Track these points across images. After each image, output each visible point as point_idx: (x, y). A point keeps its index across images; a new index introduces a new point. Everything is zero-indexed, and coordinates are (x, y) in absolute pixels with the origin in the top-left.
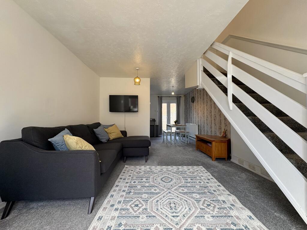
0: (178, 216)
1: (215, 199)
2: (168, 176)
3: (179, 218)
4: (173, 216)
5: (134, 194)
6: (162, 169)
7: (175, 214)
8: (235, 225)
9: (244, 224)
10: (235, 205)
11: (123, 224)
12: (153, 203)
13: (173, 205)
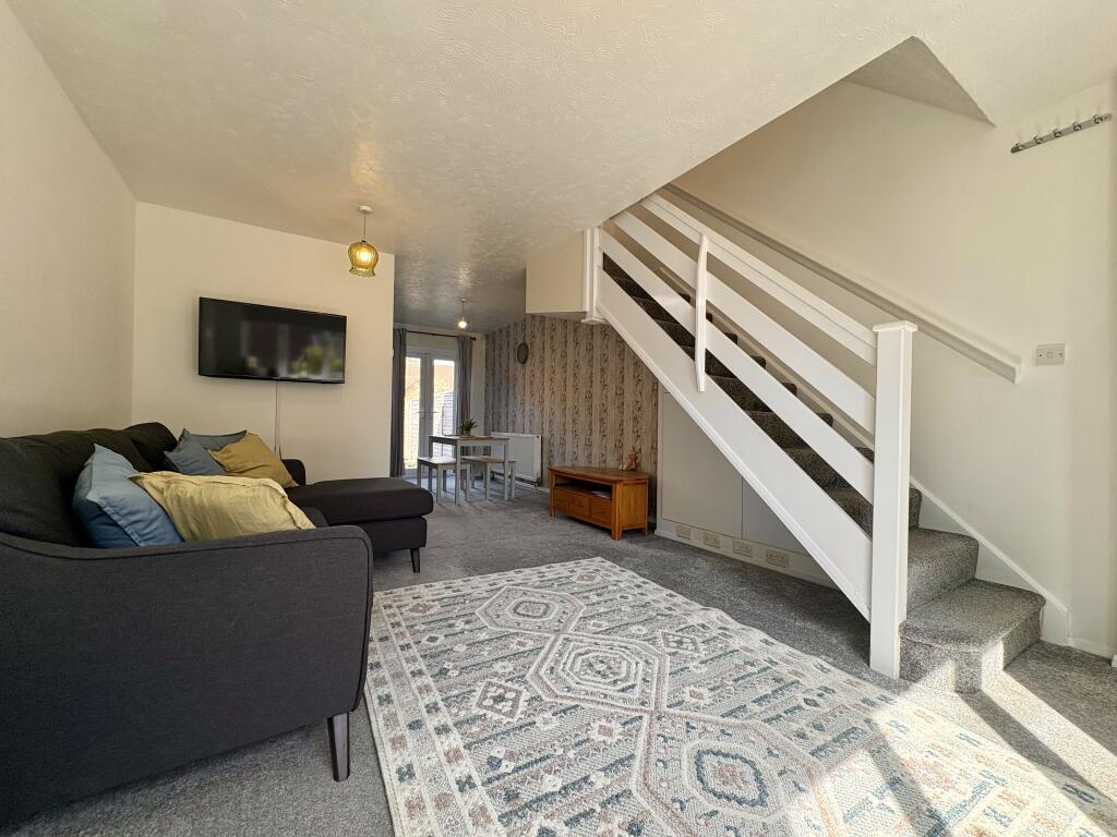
0: (633, 686)
1: (683, 626)
2: (525, 598)
3: (637, 690)
4: (623, 690)
5: (461, 673)
6: (494, 584)
7: (621, 685)
8: (752, 665)
9: (766, 656)
10: (728, 627)
11: (500, 756)
12: (544, 676)
13: (602, 667)
